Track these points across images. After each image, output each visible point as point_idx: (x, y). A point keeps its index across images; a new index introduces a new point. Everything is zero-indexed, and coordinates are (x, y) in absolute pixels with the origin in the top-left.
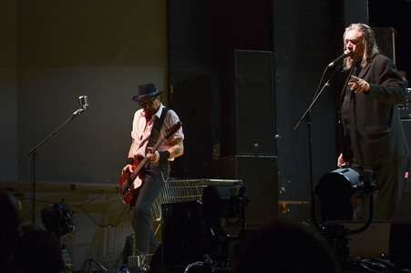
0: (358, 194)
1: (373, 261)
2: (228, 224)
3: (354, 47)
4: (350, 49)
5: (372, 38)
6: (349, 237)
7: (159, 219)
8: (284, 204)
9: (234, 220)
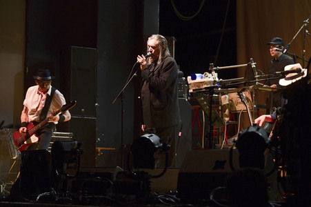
0: (158, 151)
1: (166, 196)
2: (68, 168)
3: (153, 50)
4: (151, 52)
5: (166, 45)
6: (151, 180)
7: (14, 158)
8: (99, 149)
9: (72, 165)
